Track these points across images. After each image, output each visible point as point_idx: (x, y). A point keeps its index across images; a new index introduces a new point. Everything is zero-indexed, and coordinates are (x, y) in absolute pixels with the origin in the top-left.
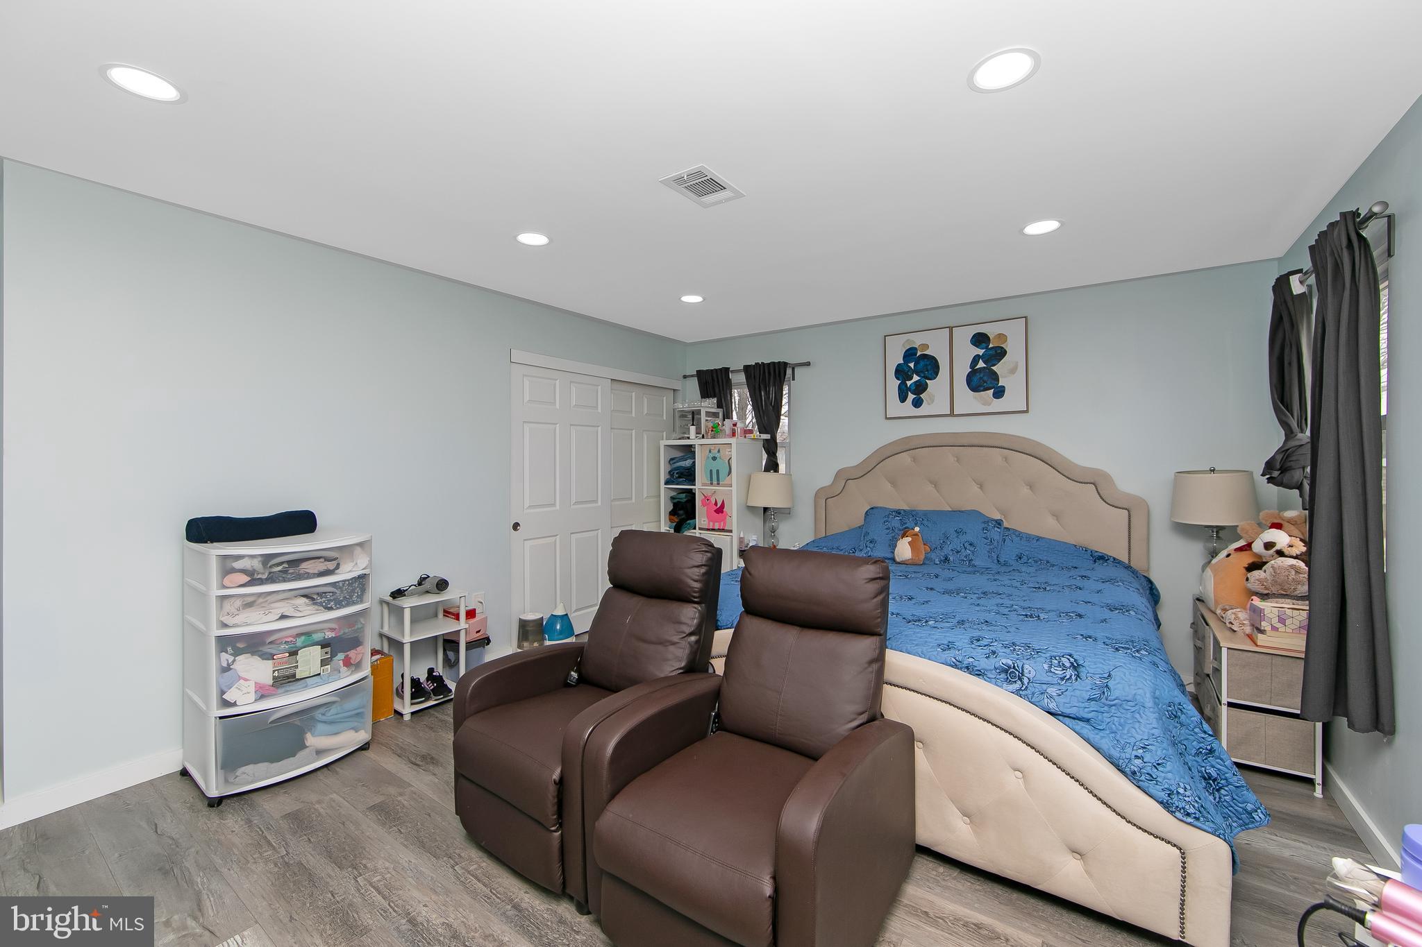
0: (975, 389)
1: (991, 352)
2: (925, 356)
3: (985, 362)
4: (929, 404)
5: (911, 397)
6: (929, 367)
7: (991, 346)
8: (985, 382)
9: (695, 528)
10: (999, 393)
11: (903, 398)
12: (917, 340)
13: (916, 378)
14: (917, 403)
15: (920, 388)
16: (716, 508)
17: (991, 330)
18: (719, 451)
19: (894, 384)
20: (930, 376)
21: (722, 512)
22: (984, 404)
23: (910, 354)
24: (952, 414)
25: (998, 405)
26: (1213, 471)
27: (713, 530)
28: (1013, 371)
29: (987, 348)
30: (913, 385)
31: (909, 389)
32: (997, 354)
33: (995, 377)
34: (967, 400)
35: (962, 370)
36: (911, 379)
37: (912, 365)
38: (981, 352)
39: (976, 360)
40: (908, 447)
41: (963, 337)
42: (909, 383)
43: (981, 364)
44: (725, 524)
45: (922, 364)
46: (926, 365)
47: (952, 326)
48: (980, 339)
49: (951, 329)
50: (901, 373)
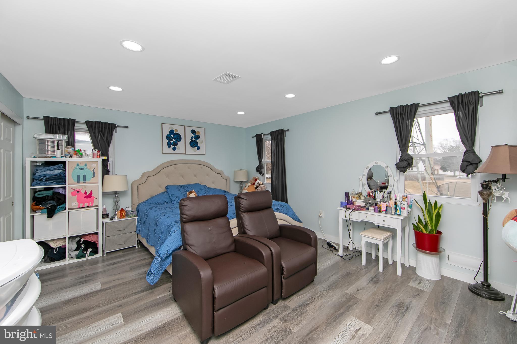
0: (192, 146)
1: (196, 136)
2: (177, 134)
3: (195, 139)
4: (178, 150)
5: (172, 147)
6: (178, 137)
7: (196, 134)
8: (195, 145)
9: (65, 209)
10: (198, 149)
11: (169, 147)
12: (174, 128)
13: (174, 140)
14: (174, 149)
15: (175, 144)
16: (85, 195)
17: (197, 130)
18: (86, 165)
19: (166, 141)
20: (178, 140)
21: (91, 197)
22: (194, 151)
23: (172, 132)
24: (185, 154)
25: (198, 152)
26: (241, 170)
27: (84, 207)
28: (202, 143)
29: (195, 134)
30: (173, 143)
31: (171, 144)
32: (198, 137)
33: (197, 144)
34: (190, 150)
35: (188, 140)
36: (172, 140)
37: (172, 136)
38: (194, 136)
39: (192, 138)
40: (173, 164)
41: (189, 130)
42: (171, 142)
43: (194, 139)
44: (93, 203)
45: (176, 136)
46: (177, 137)
47: (185, 125)
48: (193, 132)
49: (185, 126)
50: (168, 138)
